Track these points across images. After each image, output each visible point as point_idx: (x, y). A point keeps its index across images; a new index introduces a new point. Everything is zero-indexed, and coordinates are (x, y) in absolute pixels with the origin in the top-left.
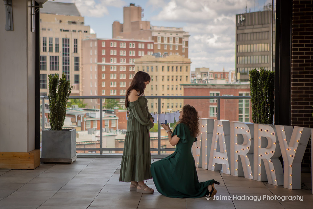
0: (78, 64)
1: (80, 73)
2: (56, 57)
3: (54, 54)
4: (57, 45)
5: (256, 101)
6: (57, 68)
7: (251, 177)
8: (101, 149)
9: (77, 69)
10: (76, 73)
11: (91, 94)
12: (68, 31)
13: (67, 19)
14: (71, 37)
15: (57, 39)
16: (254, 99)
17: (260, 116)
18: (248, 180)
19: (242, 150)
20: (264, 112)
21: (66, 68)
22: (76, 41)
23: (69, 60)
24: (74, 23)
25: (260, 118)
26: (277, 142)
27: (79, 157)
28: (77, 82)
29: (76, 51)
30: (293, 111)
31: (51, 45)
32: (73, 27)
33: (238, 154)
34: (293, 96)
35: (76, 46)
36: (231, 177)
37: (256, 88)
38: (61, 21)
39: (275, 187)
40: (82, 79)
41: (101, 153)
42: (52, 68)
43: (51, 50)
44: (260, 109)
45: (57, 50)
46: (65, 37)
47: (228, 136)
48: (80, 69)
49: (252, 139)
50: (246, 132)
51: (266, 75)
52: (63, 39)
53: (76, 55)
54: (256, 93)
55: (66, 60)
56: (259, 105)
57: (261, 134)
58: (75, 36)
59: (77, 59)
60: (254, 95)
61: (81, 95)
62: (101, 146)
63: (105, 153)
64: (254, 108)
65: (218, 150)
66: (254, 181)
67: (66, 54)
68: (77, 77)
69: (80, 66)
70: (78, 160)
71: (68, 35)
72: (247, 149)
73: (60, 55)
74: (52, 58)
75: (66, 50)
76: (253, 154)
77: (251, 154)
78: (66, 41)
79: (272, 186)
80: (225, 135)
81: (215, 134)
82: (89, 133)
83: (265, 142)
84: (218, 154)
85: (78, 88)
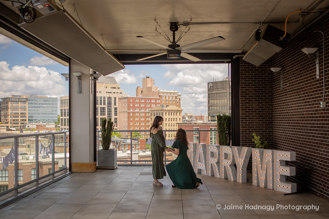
0: (116, 112)
1: (117, 117)
2: (103, 108)
3: (103, 106)
4: (104, 101)
5: (221, 132)
6: (104, 114)
7: (219, 176)
8: (131, 161)
9: (116, 115)
10: (116, 117)
11: (124, 129)
12: (110, 93)
13: (110, 86)
14: (112, 96)
15: (104, 97)
16: (220, 131)
17: (223, 141)
18: (217, 178)
19: (213, 161)
20: (225, 139)
21: (109, 114)
22: (115, 98)
23: (111, 110)
24: (114, 88)
25: (223, 142)
26: (233, 156)
27: (119, 165)
28: (116, 122)
29: (115, 104)
30: (242, 138)
31: (101, 101)
32: (114, 90)
33: (211, 163)
34: (242, 129)
35: (115, 101)
36: (207, 176)
37: (221, 125)
38: (106, 87)
39: (232, 182)
40: (119, 121)
41: (131, 163)
42: (101, 114)
43: (101, 104)
44: (223, 137)
45: (104, 104)
47: (205, 152)
48: (118, 115)
49: (219, 154)
50: (215, 150)
51: (226, 117)
52: (108, 97)
53: (115, 106)
54: (221, 128)
55: (109, 110)
56: (223, 135)
57: (224, 152)
58: (115, 95)
59: (116, 109)
60: (219, 129)
61: (118, 130)
62: (131, 159)
63: (133, 163)
64: (220, 136)
65: (199, 161)
66: (220, 178)
67: (109, 106)
68: (116, 119)
69: (118, 113)
70: (118, 167)
71: (111, 95)
72: (216, 160)
73: (106, 106)
74: (101, 108)
75: (109, 104)
76: (219, 163)
77: (218, 163)
78: (109, 98)
79: (230, 181)
80: (203, 152)
81: (198, 152)
82: (123, 152)
83: (226, 156)
84: (199, 163)
85: (117, 126)
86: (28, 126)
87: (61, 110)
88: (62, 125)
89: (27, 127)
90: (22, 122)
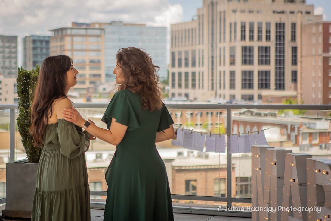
0: (296, 56)
1: (298, 68)
2: (266, 48)
3: (264, 43)
4: (268, 32)
6: (267, 62)
9: (294, 62)
10: (294, 68)
11: (313, 97)
12: (283, 12)
14: (287, 20)
15: (268, 24)
21: (280, 62)
22: (294, 25)
23: (284, 52)
24: (292, 2)
28: (294, 80)
29: (293, 38)
31: (260, 31)
32: (290, 7)
35: (294, 33)
40: (301, 77)
42: (261, 62)
43: (260, 38)
45: (268, 38)
46: (278, 21)
48: (299, 63)
52: (276, 24)
53: (293, 44)
55: (280, 52)
58: (293, 19)
59: (294, 50)
67: (280, 44)
68: (294, 73)
69: (299, 59)
71: (283, 19)
73: (272, 45)
74: (260, 49)
75: (280, 38)
78: (280, 26)
85: (296, 89)
86: (104, 89)
87: (173, 54)
88: (173, 86)
89: (100, 89)
90: (94, 79)
